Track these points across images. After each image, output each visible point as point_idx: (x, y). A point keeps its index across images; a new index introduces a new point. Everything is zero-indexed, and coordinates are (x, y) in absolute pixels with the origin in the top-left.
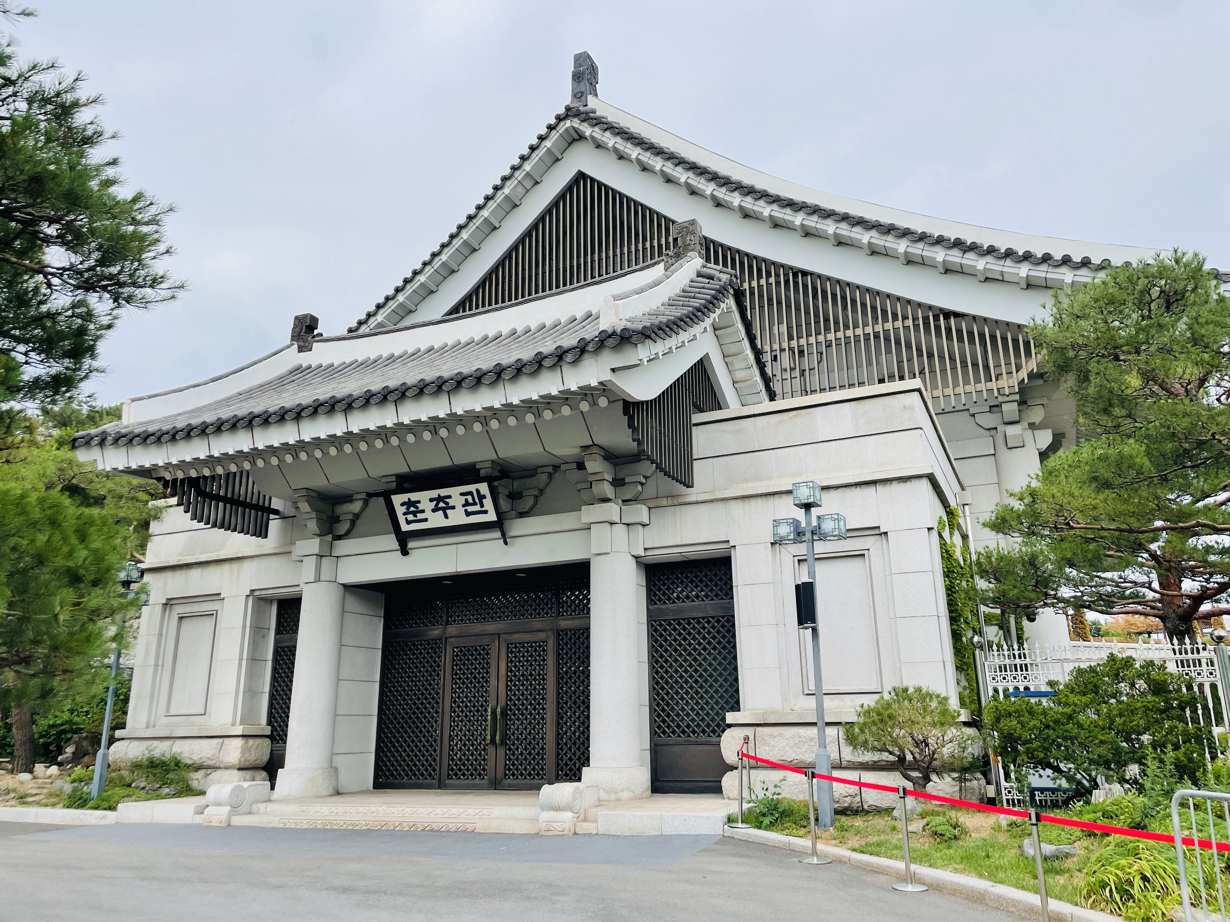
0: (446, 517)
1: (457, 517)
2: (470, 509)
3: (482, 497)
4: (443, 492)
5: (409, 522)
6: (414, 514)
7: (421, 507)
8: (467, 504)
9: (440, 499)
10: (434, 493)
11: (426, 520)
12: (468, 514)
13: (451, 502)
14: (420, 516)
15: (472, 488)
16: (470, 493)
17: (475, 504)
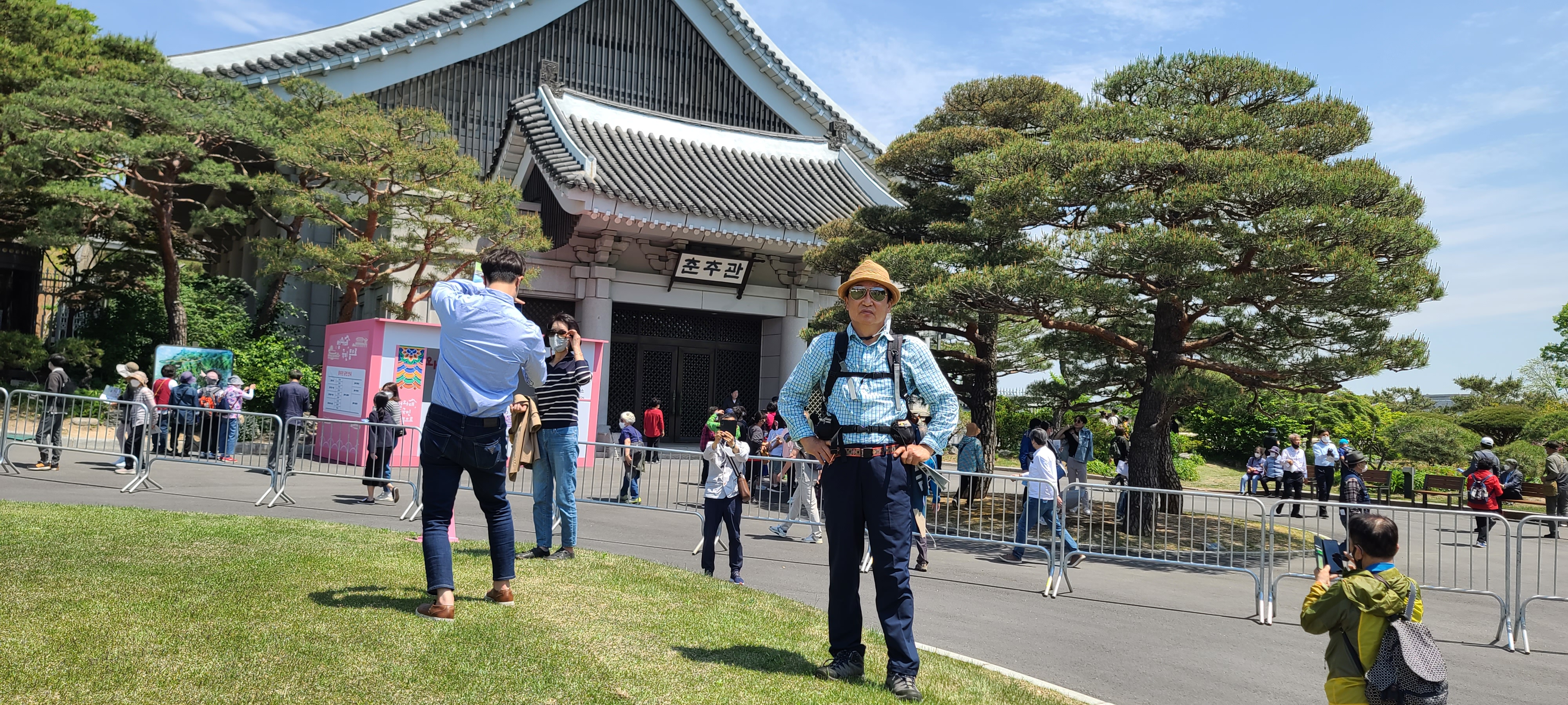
0: (711, 274)
1: (718, 277)
2: (729, 273)
3: (740, 268)
4: (718, 260)
5: (683, 272)
6: (691, 268)
7: (698, 264)
8: (729, 270)
9: (715, 263)
10: (712, 259)
11: (696, 273)
12: (726, 276)
13: (719, 266)
14: (694, 270)
15: (738, 262)
16: (735, 265)
17: (734, 271)
